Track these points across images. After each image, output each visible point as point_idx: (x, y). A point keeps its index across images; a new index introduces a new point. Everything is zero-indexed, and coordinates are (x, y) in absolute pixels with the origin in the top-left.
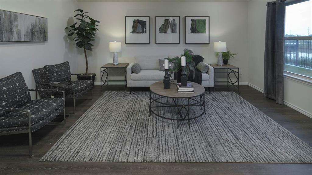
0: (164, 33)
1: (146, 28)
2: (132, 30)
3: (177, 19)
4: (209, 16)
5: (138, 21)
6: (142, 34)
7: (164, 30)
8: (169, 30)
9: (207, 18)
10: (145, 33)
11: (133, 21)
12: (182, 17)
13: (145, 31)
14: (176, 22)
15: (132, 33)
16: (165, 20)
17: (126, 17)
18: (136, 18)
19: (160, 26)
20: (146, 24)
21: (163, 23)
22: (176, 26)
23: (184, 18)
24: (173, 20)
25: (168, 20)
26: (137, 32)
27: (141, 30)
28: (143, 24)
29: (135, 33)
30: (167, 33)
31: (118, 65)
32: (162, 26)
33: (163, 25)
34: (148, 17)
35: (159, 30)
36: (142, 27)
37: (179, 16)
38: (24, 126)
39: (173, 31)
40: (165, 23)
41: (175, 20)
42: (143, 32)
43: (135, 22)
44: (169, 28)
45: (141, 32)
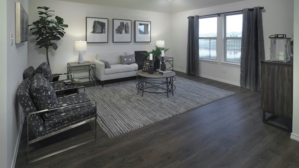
0: (120, 33)
1: (105, 29)
2: (92, 30)
3: (129, 22)
4: (150, 22)
5: (98, 22)
6: (101, 34)
7: (119, 31)
8: (124, 31)
9: (149, 23)
10: (104, 33)
11: (94, 22)
12: (133, 21)
13: (104, 31)
14: (129, 25)
15: (92, 33)
16: (121, 23)
17: (86, 18)
18: (97, 20)
19: (117, 28)
20: (105, 25)
21: (119, 25)
22: (129, 28)
23: (134, 22)
24: (127, 23)
25: (123, 23)
26: (97, 32)
27: (101, 31)
28: (103, 25)
29: (95, 33)
30: (122, 33)
31: (83, 63)
32: (118, 28)
33: (119, 26)
34: (107, 20)
35: (116, 31)
36: (101, 28)
37: (131, 21)
38: (89, 115)
39: (126, 32)
40: (120, 25)
41: (128, 23)
42: (102, 32)
43: (95, 22)
44: (123, 29)
45: (101, 32)
